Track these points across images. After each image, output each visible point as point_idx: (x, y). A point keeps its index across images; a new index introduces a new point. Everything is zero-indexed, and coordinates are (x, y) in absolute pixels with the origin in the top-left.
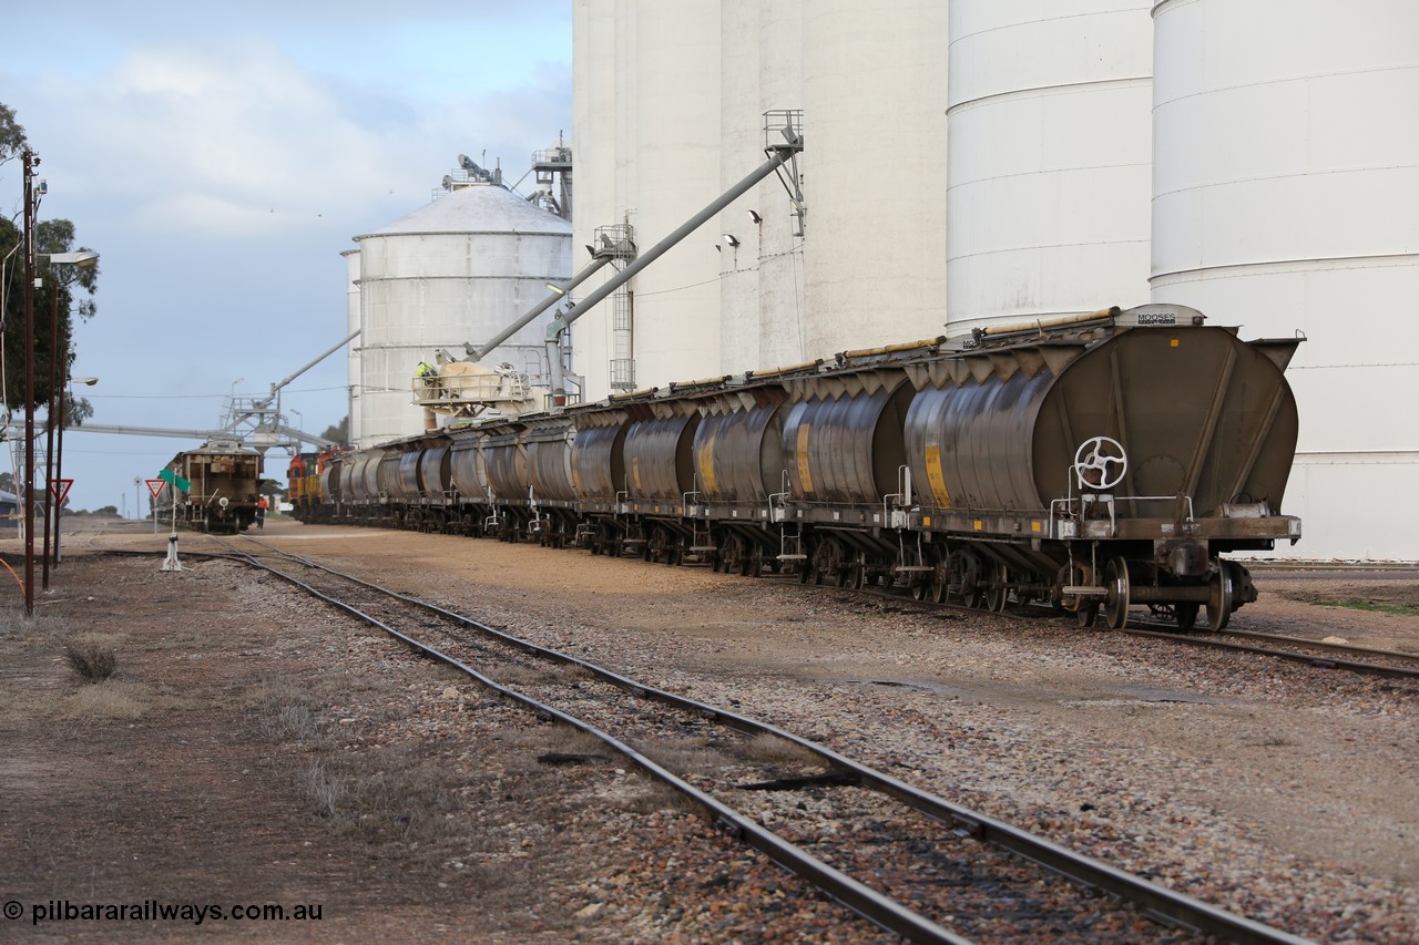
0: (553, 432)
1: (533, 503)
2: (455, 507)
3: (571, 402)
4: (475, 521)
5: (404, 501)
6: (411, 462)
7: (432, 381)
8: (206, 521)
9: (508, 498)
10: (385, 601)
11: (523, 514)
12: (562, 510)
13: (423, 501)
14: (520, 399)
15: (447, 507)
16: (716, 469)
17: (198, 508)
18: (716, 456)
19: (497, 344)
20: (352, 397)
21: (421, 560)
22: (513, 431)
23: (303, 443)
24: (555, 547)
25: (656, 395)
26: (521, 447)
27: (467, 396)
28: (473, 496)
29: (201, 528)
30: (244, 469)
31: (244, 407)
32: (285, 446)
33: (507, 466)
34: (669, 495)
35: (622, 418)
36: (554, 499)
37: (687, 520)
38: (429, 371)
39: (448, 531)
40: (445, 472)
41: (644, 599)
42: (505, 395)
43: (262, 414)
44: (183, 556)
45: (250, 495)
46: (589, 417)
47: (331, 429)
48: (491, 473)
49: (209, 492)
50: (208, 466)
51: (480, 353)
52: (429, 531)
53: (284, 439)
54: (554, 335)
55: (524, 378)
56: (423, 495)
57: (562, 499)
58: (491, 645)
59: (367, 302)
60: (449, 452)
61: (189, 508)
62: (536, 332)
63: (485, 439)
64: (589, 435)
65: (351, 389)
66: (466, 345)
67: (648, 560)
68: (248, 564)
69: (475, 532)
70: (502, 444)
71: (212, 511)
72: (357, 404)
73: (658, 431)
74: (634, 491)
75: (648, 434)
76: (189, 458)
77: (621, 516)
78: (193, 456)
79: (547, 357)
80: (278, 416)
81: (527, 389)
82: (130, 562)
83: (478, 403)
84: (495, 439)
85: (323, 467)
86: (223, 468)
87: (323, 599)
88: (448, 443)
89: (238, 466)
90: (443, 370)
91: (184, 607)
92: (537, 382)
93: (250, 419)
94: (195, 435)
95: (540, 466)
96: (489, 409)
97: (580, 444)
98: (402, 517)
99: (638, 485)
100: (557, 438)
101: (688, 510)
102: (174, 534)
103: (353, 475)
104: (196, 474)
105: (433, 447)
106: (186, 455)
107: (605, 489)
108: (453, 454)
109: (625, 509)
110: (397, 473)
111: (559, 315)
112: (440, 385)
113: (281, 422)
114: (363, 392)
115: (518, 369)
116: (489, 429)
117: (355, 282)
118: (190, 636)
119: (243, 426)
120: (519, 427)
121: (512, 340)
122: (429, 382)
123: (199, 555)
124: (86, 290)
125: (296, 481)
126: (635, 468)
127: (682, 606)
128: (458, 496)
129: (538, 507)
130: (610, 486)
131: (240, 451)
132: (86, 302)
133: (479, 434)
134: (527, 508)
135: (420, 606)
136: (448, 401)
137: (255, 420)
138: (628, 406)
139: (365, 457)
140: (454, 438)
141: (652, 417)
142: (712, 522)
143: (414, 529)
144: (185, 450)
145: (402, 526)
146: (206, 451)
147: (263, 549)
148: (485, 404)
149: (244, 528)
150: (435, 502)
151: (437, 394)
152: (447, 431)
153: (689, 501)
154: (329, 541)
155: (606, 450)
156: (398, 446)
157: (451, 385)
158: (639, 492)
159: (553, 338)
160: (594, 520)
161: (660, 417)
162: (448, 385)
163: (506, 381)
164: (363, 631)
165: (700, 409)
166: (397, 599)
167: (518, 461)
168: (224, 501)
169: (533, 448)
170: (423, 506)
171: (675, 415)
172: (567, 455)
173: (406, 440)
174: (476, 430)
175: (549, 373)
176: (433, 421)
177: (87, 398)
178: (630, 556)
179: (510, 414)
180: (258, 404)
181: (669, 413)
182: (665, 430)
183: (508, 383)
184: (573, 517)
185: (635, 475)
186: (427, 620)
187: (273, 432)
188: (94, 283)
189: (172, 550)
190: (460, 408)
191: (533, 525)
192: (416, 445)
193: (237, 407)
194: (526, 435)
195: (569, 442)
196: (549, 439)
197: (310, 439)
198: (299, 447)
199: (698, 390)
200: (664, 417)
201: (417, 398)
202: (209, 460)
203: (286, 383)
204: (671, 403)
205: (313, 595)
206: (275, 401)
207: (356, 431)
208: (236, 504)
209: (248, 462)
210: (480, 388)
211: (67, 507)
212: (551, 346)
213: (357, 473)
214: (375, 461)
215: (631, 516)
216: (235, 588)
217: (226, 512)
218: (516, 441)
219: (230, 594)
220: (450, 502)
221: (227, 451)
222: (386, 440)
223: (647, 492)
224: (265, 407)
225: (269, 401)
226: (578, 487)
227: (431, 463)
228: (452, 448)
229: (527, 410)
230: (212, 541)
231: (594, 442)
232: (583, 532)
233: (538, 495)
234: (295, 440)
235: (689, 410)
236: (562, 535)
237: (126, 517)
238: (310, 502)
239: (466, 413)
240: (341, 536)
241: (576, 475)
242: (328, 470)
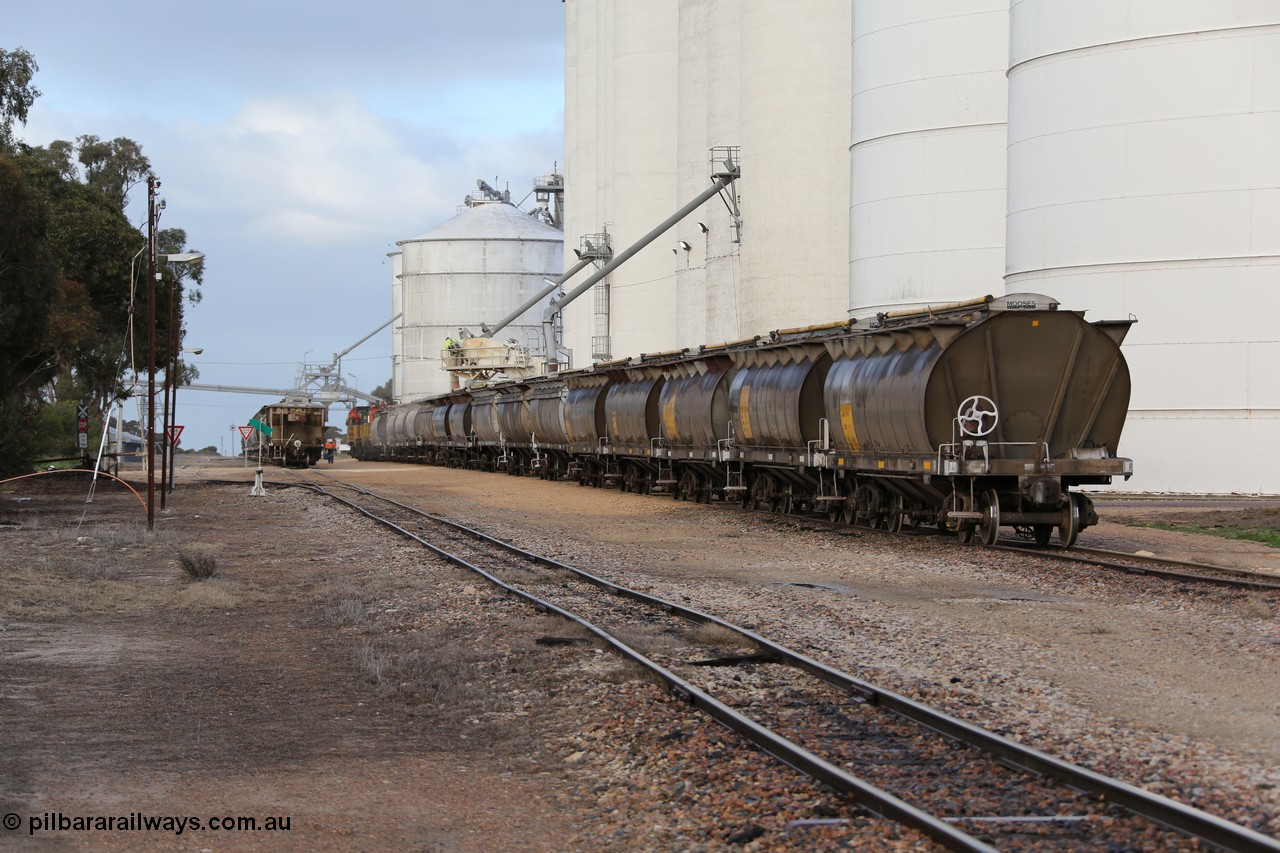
0: (550, 391)
1: (535, 446)
2: (474, 449)
3: (562, 369)
4: (490, 459)
5: (435, 444)
6: (441, 414)
7: (456, 352)
8: (284, 458)
9: (516, 442)
10: (420, 520)
11: (528, 454)
12: (557, 451)
13: (450, 444)
14: (523, 366)
15: (469, 449)
16: (676, 419)
17: (278, 448)
18: (677, 410)
19: (505, 324)
20: (395, 365)
21: (447, 489)
22: (519, 390)
23: (358, 399)
24: (551, 480)
25: (630, 363)
26: (526, 403)
27: (482, 364)
28: (488, 440)
29: (280, 464)
30: (313, 419)
31: (313, 372)
32: (344, 401)
33: (515, 417)
34: (640, 440)
35: (604, 381)
36: (550, 443)
37: (654, 459)
38: (454, 344)
39: (469, 467)
40: (467, 422)
41: (618, 520)
42: (511, 363)
43: (327, 377)
44: (267, 485)
45: (318, 439)
46: (578, 380)
47: (379, 388)
48: (502, 423)
49: (286, 436)
50: (286, 416)
51: (492, 331)
52: (454, 467)
53: (343, 396)
54: (549, 318)
55: (526, 350)
56: (450, 439)
57: (557, 443)
58: (500, 554)
59: (407, 292)
60: (470, 406)
61: (271, 448)
62: (536, 315)
63: (498, 397)
64: (579, 394)
65: (394, 358)
66: (482, 325)
67: (623, 490)
68: (315, 491)
69: (489, 468)
70: (511, 400)
71: (288, 450)
72: (399, 369)
73: (632, 391)
74: (613, 437)
75: (624, 393)
76: (271, 410)
77: (602, 456)
78: (275, 408)
79: (544, 334)
80: (339, 379)
81: (528, 359)
82: (226, 489)
83: (491, 369)
84: (505, 396)
85: (374, 417)
86: (297, 418)
87: (372, 518)
88: (469, 399)
89: (308, 416)
90: (464, 344)
91: (268, 523)
92: (536, 353)
93: (317, 381)
94: (276, 392)
95: (540, 417)
96: (499, 374)
97: (571, 400)
98: (434, 456)
99: (616, 432)
100: (554, 395)
101: (655, 453)
102: (260, 468)
103: (397, 424)
104: (276, 422)
105: (458, 402)
106: (269, 408)
107: (590, 435)
108: (473, 408)
109: (606, 451)
110: (430, 422)
111: (553, 302)
112: (462, 355)
113: (341, 383)
114: (403, 361)
115: (522, 343)
116: (501, 389)
117: (398, 277)
118: (272, 546)
119: (312, 386)
120: (524, 387)
121: (517, 321)
122: (454, 353)
123: (279, 484)
124: (195, 281)
125: (353, 429)
126: (614, 419)
127: (646, 525)
128: (477, 440)
129: (538, 449)
130: (595, 433)
131: (310, 405)
132: (194, 291)
133: (493, 393)
134: (529, 449)
135: (447, 524)
136: (468, 367)
137: (321, 382)
138: (609, 372)
139: (406, 410)
140: (474, 395)
141: (627, 380)
142: (674, 461)
143: (443, 465)
144: (269, 404)
145: (433, 463)
146: (284, 405)
147: (327, 480)
148: (496, 370)
149: (313, 463)
150: (459, 445)
151: (460, 362)
152: (468, 390)
153: (656, 445)
154: (378, 473)
155: (591, 405)
156: (431, 402)
157: (471, 355)
158: (617, 437)
159: (548, 320)
160: (582, 459)
161: (633, 380)
162: (468, 355)
163: (513, 352)
164: (403, 542)
165: (664, 374)
166: (429, 518)
167: (523, 414)
168: (298, 443)
169: (535, 403)
170: (450, 448)
171: (645, 378)
172: (562, 407)
173: (437, 397)
174: (491, 390)
175: (545, 347)
176: (457, 383)
177: (195, 364)
178: (608, 487)
179: (516, 377)
180: (324, 369)
181: (641, 377)
182: (637, 390)
183: (514, 354)
184: (565, 456)
185: (614, 425)
186: (451, 534)
187: (335, 391)
188: (202, 277)
189: (258, 480)
190: (477, 373)
191: (535, 463)
192: (445, 401)
193: (308, 372)
194: (529, 394)
195: (563, 399)
196: (547, 396)
197: (363, 396)
198: (355, 402)
199: (662, 359)
200: (636, 380)
201: (445, 365)
202: (287, 412)
203: (345, 353)
204: (642, 369)
205: (365, 515)
206: (336, 367)
207: (397, 391)
208: (307, 445)
209: (316, 413)
210: (493, 358)
211: (179, 447)
212: (547, 326)
213: (399, 422)
214: (413, 413)
215: (610, 456)
216: (306, 509)
217: (299, 452)
218: (522, 398)
219: (302, 513)
220: (470, 445)
221: (300, 405)
222: (422, 397)
223: (623, 438)
224: (329, 371)
225: (332, 367)
226: (569, 433)
227: (456, 415)
228: (473, 404)
229: (528, 375)
230: (289, 474)
231: (583, 399)
232: (573, 468)
233: (539, 439)
234: (352, 397)
235: (656, 375)
236: (556, 471)
237: (223, 454)
238: (363, 445)
239: (482, 377)
240: (387, 470)
241: (568, 424)
242: (377, 419)
